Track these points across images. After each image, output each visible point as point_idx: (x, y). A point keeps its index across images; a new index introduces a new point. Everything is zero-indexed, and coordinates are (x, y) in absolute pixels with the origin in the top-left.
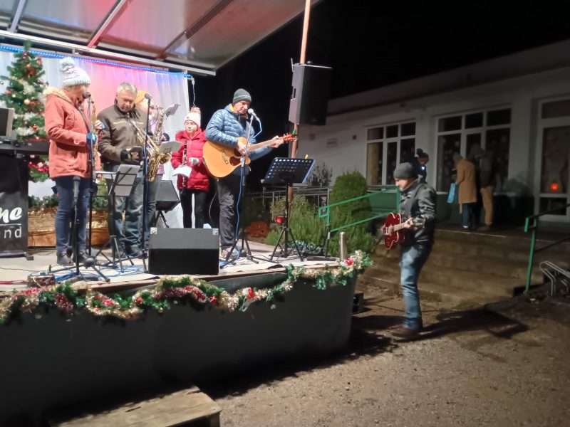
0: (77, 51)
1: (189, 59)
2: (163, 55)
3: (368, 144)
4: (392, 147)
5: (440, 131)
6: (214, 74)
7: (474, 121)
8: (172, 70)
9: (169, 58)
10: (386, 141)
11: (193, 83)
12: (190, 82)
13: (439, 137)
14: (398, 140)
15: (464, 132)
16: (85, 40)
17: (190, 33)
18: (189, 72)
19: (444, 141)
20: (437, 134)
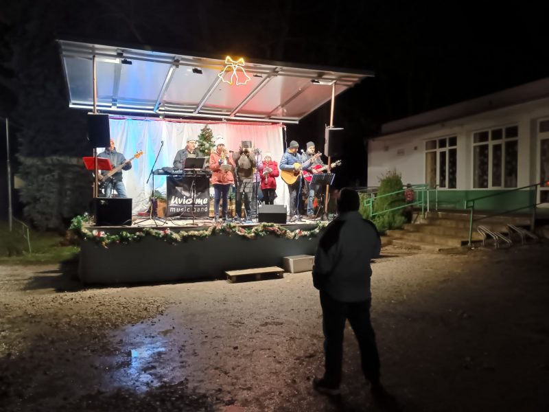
0: (225, 119)
1: (283, 116)
2: (269, 115)
3: (426, 154)
4: (443, 154)
5: (475, 142)
6: (297, 122)
7: (497, 135)
8: (273, 123)
9: (272, 117)
10: (439, 151)
11: (285, 129)
12: (283, 129)
13: (475, 147)
14: (447, 149)
15: (491, 143)
16: (229, 113)
17: (283, 106)
18: (283, 124)
19: (478, 150)
20: (473, 145)
